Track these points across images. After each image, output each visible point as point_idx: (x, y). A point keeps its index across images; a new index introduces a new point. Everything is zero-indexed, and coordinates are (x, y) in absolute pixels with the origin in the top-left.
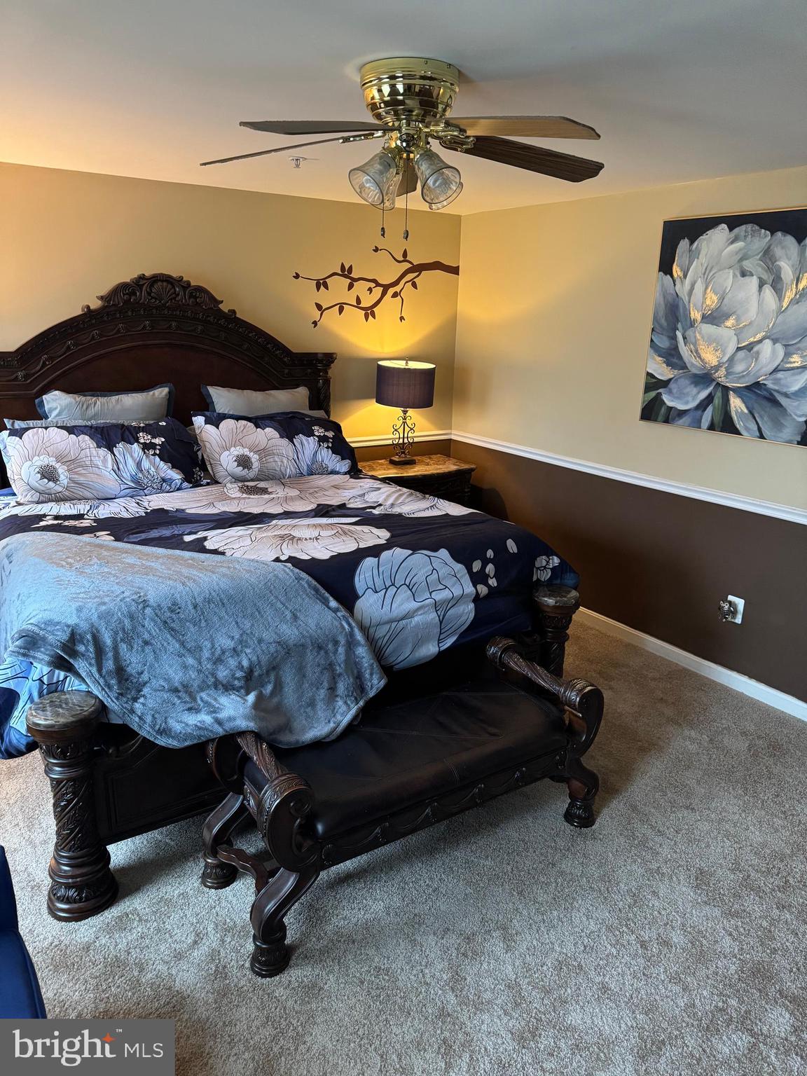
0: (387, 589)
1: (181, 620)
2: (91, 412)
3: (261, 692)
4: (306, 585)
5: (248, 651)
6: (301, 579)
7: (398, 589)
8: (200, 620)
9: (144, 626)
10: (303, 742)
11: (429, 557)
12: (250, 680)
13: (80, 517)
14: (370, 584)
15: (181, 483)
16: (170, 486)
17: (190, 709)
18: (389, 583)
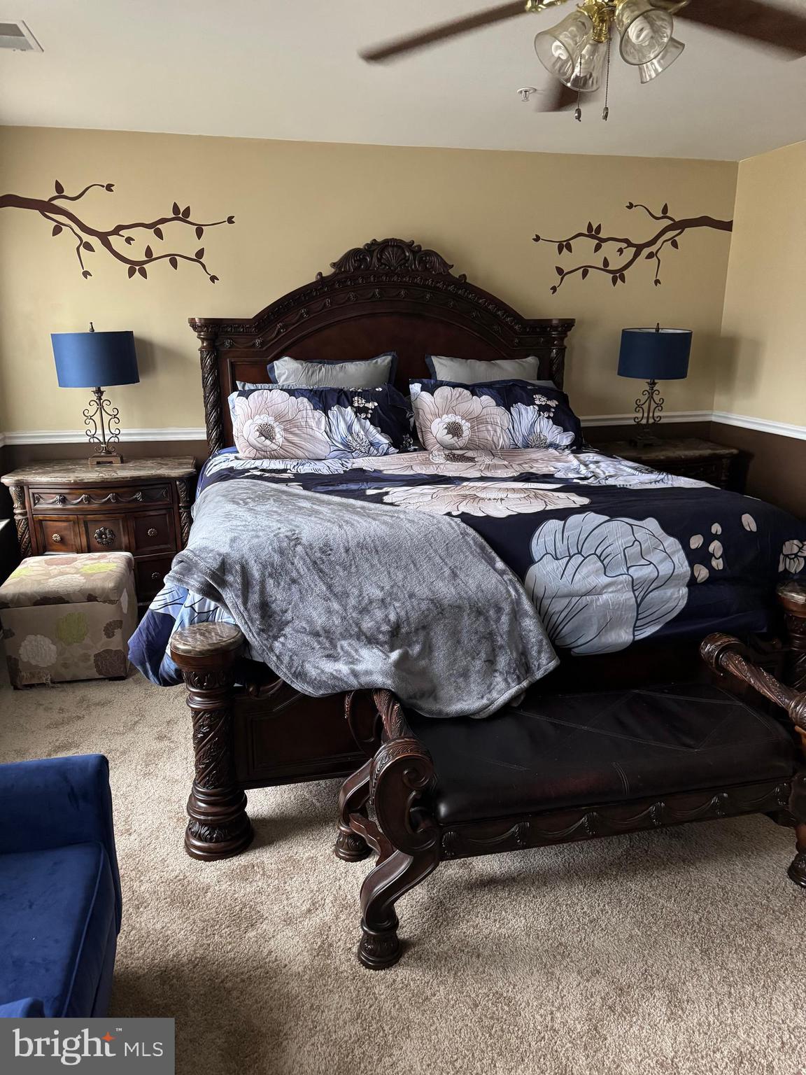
0: (571, 557)
1: (331, 563)
2: (316, 377)
3: (408, 652)
4: (471, 542)
5: (397, 604)
6: (467, 534)
7: (585, 558)
8: (351, 565)
9: (293, 564)
10: (447, 714)
11: (631, 525)
12: (395, 636)
13: (285, 471)
14: (551, 549)
15: (388, 448)
16: (378, 450)
17: (328, 656)
18: (574, 550)
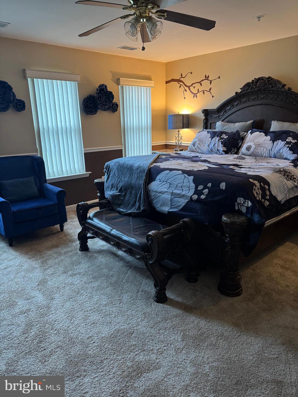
0: (164, 182)
7: (167, 183)
11: (185, 177)
14: (161, 178)
15: (222, 152)
16: (219, 152)
18: (166, 180)
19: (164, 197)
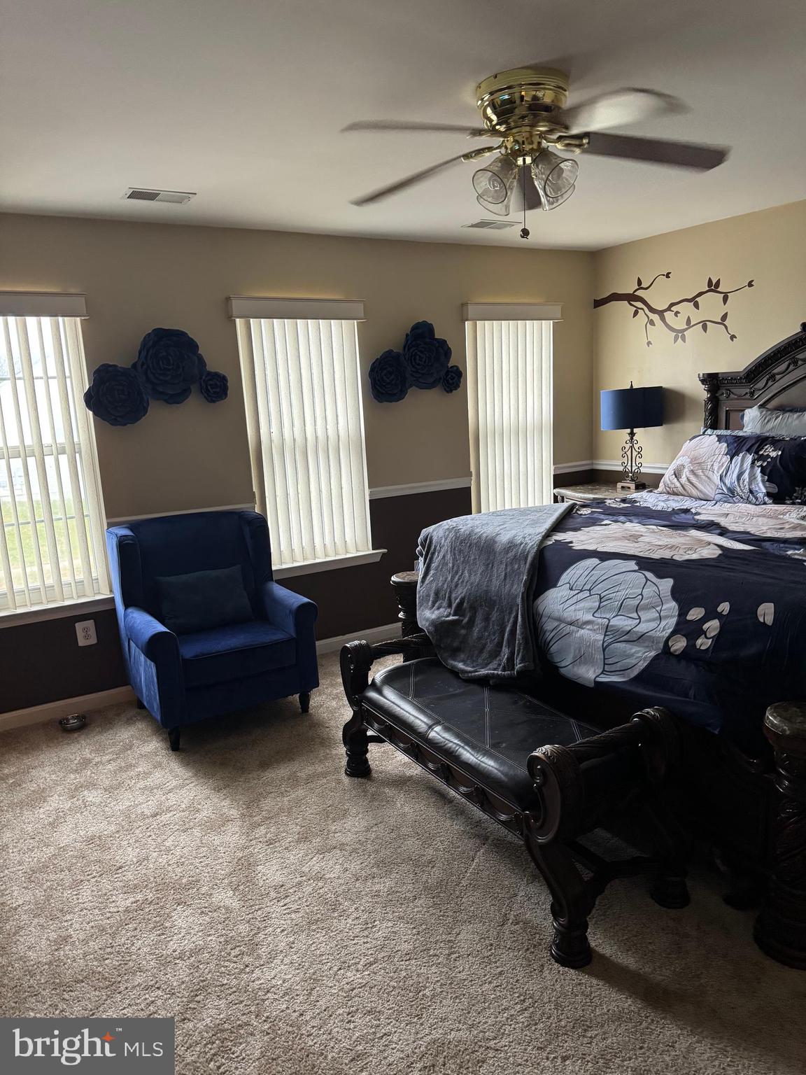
0: (581, 591)
7: (591, 595)
11: (647, 579)
14: (573, 581)
15: (764, 498)
16: (756, 498)
18: (587, 587)
19: (581, 638)
